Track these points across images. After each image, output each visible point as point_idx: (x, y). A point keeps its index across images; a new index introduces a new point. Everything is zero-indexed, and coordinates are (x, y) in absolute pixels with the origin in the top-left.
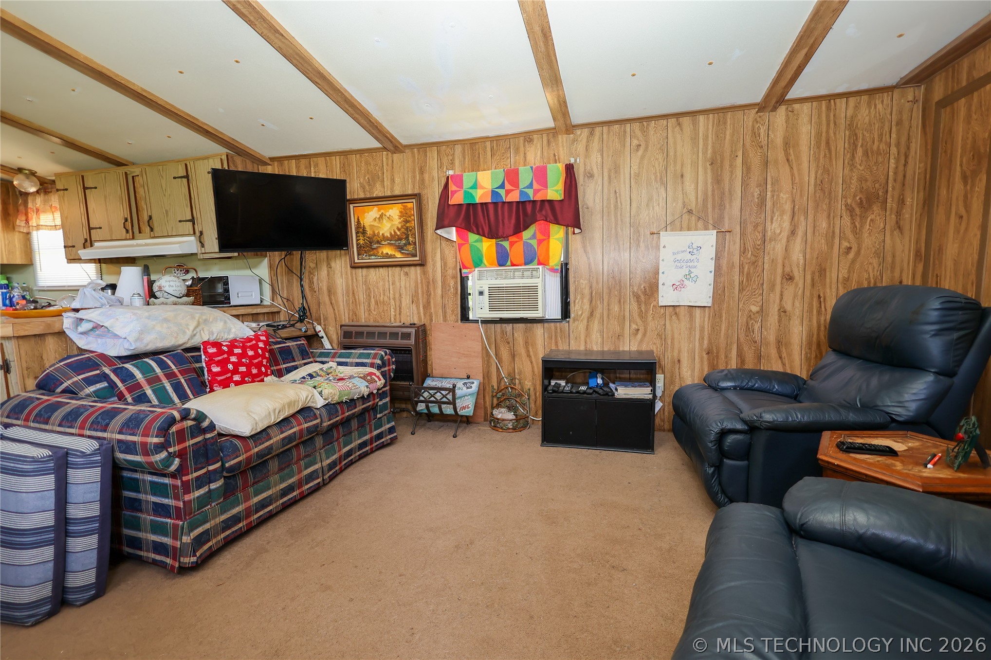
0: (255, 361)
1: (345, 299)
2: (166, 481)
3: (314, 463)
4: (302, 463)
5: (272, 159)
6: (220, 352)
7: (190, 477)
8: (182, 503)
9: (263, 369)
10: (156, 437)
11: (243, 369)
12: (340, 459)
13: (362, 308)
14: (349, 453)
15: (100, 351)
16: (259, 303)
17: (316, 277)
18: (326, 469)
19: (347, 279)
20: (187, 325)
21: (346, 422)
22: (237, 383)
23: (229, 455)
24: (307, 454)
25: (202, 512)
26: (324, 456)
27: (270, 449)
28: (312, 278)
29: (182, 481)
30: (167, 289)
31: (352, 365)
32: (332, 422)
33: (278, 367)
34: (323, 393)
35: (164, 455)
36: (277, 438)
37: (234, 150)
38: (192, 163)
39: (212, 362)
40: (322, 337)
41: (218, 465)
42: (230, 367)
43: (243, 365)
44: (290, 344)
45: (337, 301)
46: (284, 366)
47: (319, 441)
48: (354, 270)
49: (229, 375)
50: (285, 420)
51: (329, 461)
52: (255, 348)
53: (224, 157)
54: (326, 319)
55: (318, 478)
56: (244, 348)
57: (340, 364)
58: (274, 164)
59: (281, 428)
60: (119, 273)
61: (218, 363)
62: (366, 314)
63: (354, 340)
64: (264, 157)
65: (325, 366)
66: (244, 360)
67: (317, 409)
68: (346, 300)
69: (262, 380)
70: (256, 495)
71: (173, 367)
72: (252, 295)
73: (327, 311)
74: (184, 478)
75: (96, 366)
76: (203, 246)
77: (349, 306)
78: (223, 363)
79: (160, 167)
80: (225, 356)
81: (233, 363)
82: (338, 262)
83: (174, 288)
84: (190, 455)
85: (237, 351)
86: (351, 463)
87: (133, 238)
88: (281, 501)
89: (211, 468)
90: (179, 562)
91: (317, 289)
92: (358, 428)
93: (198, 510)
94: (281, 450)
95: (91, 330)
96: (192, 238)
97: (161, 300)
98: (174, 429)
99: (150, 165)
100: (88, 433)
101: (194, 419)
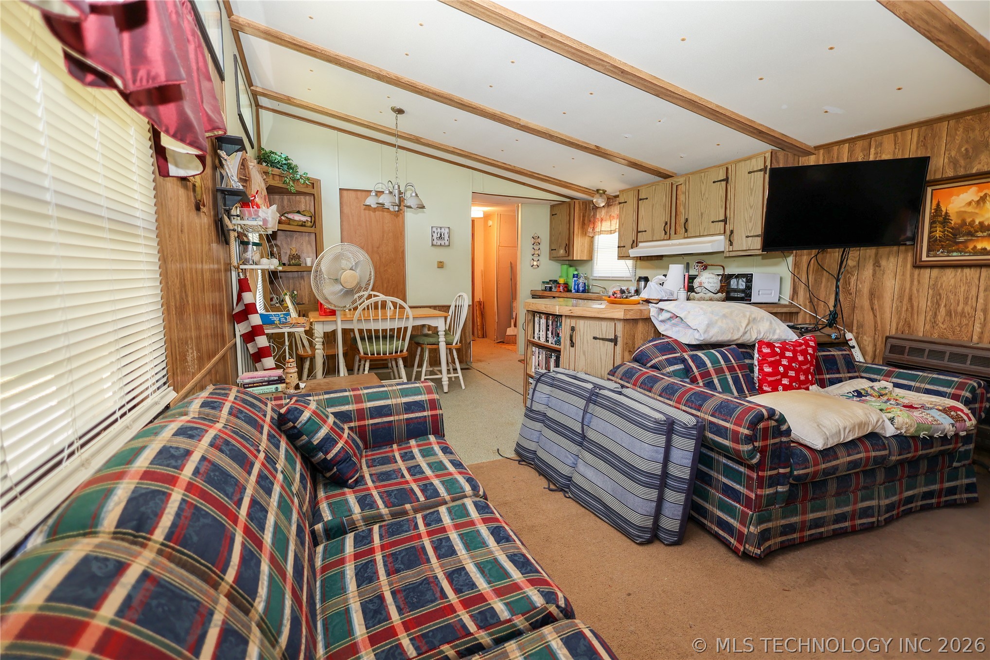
0: (805, 367)
1: (895, 305)
2: (742, 469)
3: (871, 498)
4: (859, 493)
5: (817, 148)
6: (773, 353)
7: (765, 474)
8: (754, 495)
9: (810, 377)
10: (748, 429)
11: (792, 373)
12: (900, 503)
13: (922, 318)
14: (910, 500)
15: (675, 337)
16: (777, 301)
17: (855, 277)
18: (883, 509)
19: (903, 281)
20: (740, 322)
21: (913, 463)
22: (786, 388)
23: (799, 464)
24: (865, 485)
25: (768, 509)
26: (883, 493)
27: (835, 468)
28: (849, 279)
29: (758, 475)
30: (706, 285)
31: (918, 390)
32: (901, 457)
33: (821, 377)
34: (896, 421)
35: (750, 447)
36: (844, 459)
37: (779, 146)
38: (733, 166)
39: (765, 361)
40: (854, 347)
41: (788, 470)
42: (781, 369)
43: (792, 369)
44: (835, 353)
45: (881, 307)
46: (828, 376)
47: (880, 476)
48: (917, 272)
49: (779, 377)
50: (852, 442)
51: (887, 502)
52: (804, 353)
53: (768, 155)
54: (861, 326)
55: (873, 516)
56: (795, 352)
57: (896, 385)
58: (819, 153)
59: (848, 450)
60: (668, 268)
61: (771, 364)
62: (928, 327)
63: (906, 356)
64: (809, 147)
65: (877, 385)
66: (794, 365)
67: (885, 437)
68: (897, 307)
69: (807, 389)
70: (812, 511)
71: (733, 361)
72: (771, 294)
73: (864, 317)
74: (760, 473)
75: (673, 351)
76: (731, 244)
77: (901, 314)
78: (775, 365)
79: (703, 175)
80: (778, 358)
81: (784, 366)
82: (892, 259)
83: (712, 285)
84: (769, 453)
85: (789, 354)
86: (909, 512)
87: (669, 239)
88: (833, 527)
89: (781, 471)
90: (745, 548)
91: (853, 291)
92: (926, 472)
93: (766, 506)
94: (844, 473)
95: (669, 319)
96: (722, 237)
97: (701, 295)
98: (761, 426)
99: (693, 173)
100: (684, 408)
101: (776, 421)
